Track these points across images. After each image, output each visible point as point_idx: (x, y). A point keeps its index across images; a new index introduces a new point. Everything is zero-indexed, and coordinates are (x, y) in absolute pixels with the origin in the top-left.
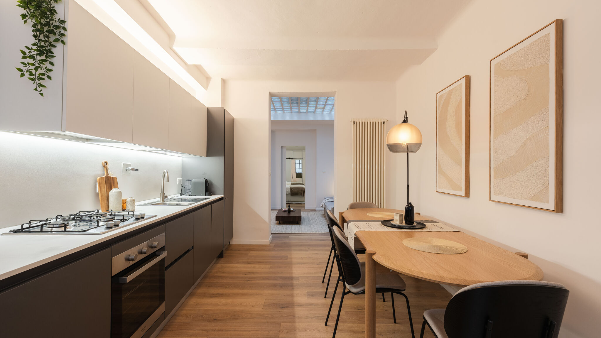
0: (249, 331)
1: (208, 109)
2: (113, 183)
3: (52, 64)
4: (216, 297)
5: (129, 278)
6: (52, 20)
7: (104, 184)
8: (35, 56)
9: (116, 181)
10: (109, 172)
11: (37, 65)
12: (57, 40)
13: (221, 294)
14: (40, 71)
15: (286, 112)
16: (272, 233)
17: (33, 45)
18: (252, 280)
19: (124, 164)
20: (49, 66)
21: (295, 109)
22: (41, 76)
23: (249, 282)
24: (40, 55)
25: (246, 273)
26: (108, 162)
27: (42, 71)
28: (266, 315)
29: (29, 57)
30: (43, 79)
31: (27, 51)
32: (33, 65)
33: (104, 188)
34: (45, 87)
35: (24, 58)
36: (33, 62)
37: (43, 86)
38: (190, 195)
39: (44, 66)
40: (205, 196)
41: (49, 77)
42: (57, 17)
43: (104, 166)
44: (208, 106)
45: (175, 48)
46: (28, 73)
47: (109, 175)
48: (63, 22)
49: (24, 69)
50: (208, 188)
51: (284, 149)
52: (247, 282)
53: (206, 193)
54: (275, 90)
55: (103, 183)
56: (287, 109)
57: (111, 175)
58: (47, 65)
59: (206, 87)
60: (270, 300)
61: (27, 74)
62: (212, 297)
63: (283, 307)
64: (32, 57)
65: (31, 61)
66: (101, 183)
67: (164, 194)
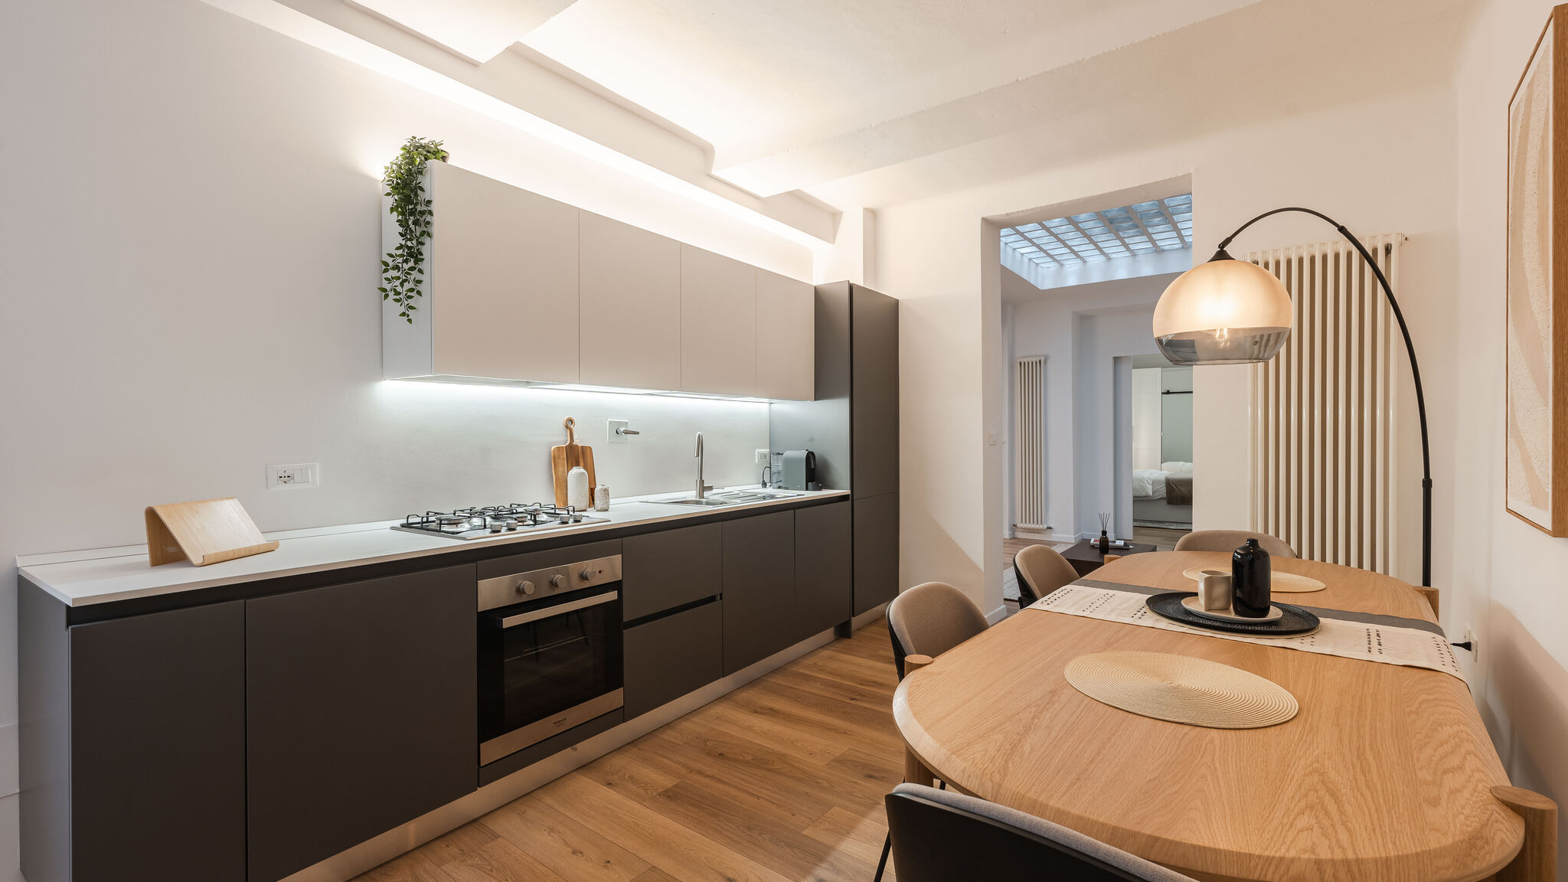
0: (758, 797)
1: (816, 289)
2: (583, 457)
3: (421, 271)
4: (761, 713)
5: (508, 622)
6: (417, 204)
7: (563, 459)
8: (400, 265)
9: (589, 454)
10: (575, 437)
11: (404, 278)
12: (423, 233)
13: (775, 711)
14: (407, 286)
15: (1114, 256)
16: (1005, 599)
17: (397, 249)
18: (865, 699)
19: (610, 422)
20: (419, 277)
21: (1140, 244)
22: (409, 294)
23: (853, 702)
24: (406, 261)
25: (865, 682)
26: (575, 419)
27: (411, 285)
28: (819, 781)
29: (393, 268)
30: (410, 297)
31: (389, 260)
32: (399, 278)
33: (564, 466)
34: (415, 308)
35: (386, 271)
36: (398, 274)
37: (412, 308)
38: (779, 487)
39: (412, 277)
40: (807, 489)
41: (419, 293)
42: (422, 196)
43: (567, 427)
44: (815, 283)
45: (715, 172)
46: (393, 293)
47: (576, 442)
48: (429, 202)
49: (388, 286)
50: (815, 472)
51: (1124, 367)
52: (849, 701)
53: (810, 484)
54: (997, 211)
55: (562, 457)
56: (1113, 247)
57: (578, 442)
58: (415, 274)
59: (830, 236)
60: (858, 751)
61: (391, 294)
62: (756, 712)
63: (871, 777)
64: (396, 268)
65: (395, 273)
66: (556, 456)
67: (702, 482)
